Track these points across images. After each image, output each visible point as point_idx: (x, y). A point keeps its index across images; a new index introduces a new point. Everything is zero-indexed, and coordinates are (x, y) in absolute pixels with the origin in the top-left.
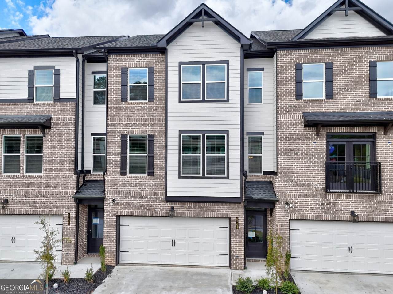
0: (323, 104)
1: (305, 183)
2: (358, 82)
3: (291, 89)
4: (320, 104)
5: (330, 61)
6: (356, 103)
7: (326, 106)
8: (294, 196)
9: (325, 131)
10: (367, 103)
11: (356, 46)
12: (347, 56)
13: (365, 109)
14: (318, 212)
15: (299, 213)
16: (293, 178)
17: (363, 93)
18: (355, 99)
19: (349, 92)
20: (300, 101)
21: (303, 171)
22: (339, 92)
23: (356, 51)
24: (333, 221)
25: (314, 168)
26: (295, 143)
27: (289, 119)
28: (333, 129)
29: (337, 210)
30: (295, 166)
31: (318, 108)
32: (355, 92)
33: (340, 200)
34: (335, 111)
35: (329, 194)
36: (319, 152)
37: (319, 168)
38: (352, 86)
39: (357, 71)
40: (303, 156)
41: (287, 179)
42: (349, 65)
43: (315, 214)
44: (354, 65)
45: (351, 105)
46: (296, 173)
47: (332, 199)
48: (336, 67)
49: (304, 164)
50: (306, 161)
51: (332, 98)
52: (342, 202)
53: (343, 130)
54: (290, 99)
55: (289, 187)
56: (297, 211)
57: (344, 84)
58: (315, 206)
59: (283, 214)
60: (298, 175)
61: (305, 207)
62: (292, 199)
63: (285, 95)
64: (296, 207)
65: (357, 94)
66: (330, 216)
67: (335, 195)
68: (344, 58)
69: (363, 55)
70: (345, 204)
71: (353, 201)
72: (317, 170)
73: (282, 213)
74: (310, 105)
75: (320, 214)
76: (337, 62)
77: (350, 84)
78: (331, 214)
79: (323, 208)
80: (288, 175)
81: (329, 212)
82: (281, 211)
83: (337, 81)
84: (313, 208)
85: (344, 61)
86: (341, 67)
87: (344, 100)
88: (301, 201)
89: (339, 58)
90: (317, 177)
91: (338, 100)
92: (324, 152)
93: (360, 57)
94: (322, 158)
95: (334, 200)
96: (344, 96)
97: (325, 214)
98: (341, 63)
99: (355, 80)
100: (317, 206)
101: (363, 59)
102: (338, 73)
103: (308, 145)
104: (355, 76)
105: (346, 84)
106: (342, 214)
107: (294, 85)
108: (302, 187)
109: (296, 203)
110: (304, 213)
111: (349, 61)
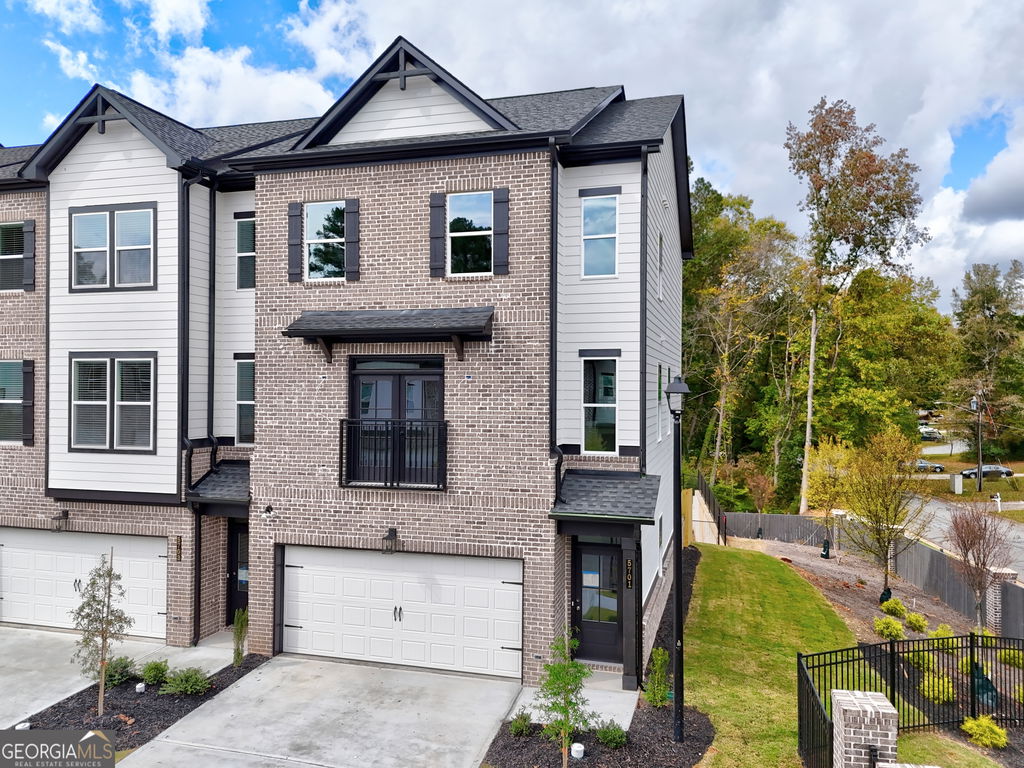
0: (342, 292)
1: (305, 466)
2: (408, 242)
3: (280, 260)
4: (335, 292)
5: (355, 196)
6: (404, 290)
7: (347, 296)
8: (282, 493)
9: (344, 352)
10: (426, 289)
11: (403, 161)
12: (387, 182)
13: (421, 302)
14: (327, 528)
15: (291, 530)
16: (283, 455)
17: (419, 267)
18: (402, 281)
19: (392, 264)
20: (298, 285)
21: (302, 440)
22: (372, 265)
23: (405, 172)
24: (355, 549)
25: (322, 432)
26: (287, 378)
27: (277, 326)
28: (361, 348)
29: (364, 526)
30: (287, 427)
31: (332, 300)
32: (403, 263)
33: (369, 505)
34: (364, 308)
35: (350, 490)
36: (331, 398)
37: (332, 433)
38: (397, 251)
39: (407, 216)
40: (301, 406)
41: (270, 456)
42: (391, 204)
43: (322, 533)
44: (402, 203)
45: (395, 294)
46: (288, 444)
47: (354, 502)
48: (365, 210)
49: (302, 423)
50: (307, 417)
51: (358, 279)
52: (374, 509)
53: (381, 349)
54: (279, 281)
55: (275, 473)
56: (287, 526)
57: (381, 247)
58: (322, 515)
59: (262, 531)
60: (291, 448)
61: (304, 519)
62: (279, 500)
63: (268, 273)
64: (287, 518)
65: (407, 268)
66: (349, 537)
67: (360, 492)
68: (382, 187)
69: (418, 180)
70: (379, 514)
71: (395, 507)
72: (328, 437)
73: (260, 528)
74: (317, 293)
75: (332, 533)
76: (368, 196)
77: (392, 247)
78: (353, 534)
79: (337, 520)
80: (272, 448)
81: (348, 529)
82: (258, 524)
83: (369, 240)
84: (319, 519)
85: (381, 196)
86: (375, 209)
87: (382, 282)
88: (295, 505)
89: (372, 188)
90: (327, 454)
91: (371, 282)
92: (342, 398)
93: (413, 185)
94: (337, 411)
95: (357, 504)
96: (382, 273)
97: (340, 533)
98: (375, 200)
99: (403, 238)
100: (325, 515)
101: (418, 189)
102: (370, 222)
103: (312, 382)
104: (402, 229)
105: (385, 247)
106: (373, 535)
107: (285, 252)
108: (299, 474)
109: (286, 509)
110: (302, 531)
111: (392, 195)
